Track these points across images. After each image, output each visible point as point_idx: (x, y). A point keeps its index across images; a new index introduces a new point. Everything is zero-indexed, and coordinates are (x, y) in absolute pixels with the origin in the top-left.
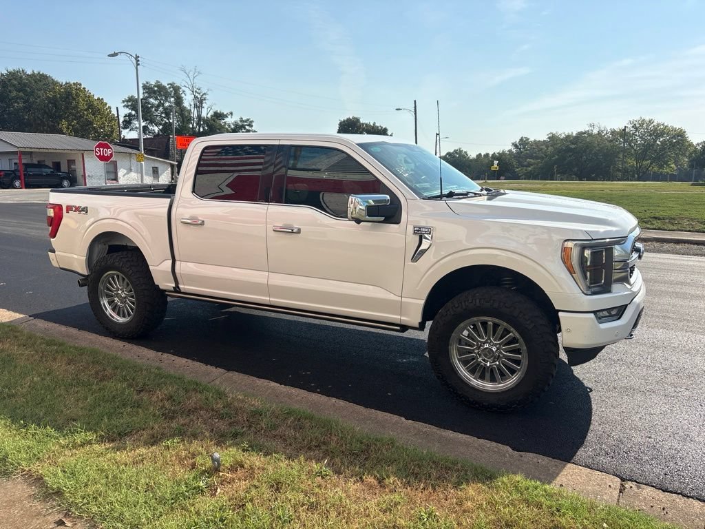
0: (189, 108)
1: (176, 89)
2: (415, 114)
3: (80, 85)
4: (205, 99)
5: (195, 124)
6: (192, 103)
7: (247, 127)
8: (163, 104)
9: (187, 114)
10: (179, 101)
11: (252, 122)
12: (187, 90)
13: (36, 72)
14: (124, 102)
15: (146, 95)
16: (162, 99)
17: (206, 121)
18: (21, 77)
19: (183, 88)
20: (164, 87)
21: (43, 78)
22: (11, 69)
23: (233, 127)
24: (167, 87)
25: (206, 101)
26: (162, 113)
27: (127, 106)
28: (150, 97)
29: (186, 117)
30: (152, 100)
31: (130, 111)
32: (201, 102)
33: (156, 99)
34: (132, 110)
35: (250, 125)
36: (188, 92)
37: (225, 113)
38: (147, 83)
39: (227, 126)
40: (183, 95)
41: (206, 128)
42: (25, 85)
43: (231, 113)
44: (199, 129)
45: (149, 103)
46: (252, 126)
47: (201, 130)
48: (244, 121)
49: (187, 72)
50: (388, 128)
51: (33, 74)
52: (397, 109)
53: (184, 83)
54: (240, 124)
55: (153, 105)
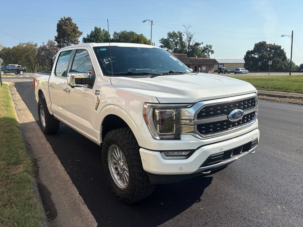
0: (185, 41)
1: (180, 34)
2: (292, 38)
3: (143, 35)
4: (192, 37)
5: (187, 49)
6: (186, 40)
7: (209, 49)
8: (175, 41)
9: (184, 44)
10: (181, 39)
11: (212, 46)
12: (185, 34)
13: (130, 31)
14: (160, 40)
15: (169, 37)
16: (174, 39)
17: (192, 47)
18: (125, 33)
19: (183, 33)
20: (176, 34)
21: (133, 33)
22: (122, 31)
23: (203, 49)
24: (177, 33)
25: (193, 38)
26: (174, 44)
27: (161, 42)
28: (170, 38)
29: (184, 45)
30: (171, 39)
31: (162, 44)
32: (190, 39)
33: (172, 38)
34: (163, 44)
35: (211, 48)
36: (185, 35)
37: (200, 43)
38: (169, 32)
39: (200, 49)
40: (183, 36)
41: (191, 50)
42: (126, 36)
43: (202, 43)
44: (188, 51)
45: (169, 41)
46: (212, 48)
47: (189, 51)
48: (208, 46)
49: (185, 26)
50: (281, 46)
51: (129, 32)
52: (282, 36)
53: (183, 31)
54: (206, 47)
55: (171, 41)
